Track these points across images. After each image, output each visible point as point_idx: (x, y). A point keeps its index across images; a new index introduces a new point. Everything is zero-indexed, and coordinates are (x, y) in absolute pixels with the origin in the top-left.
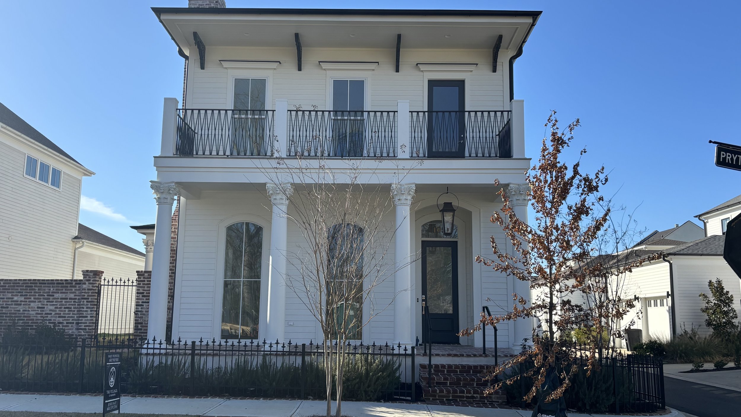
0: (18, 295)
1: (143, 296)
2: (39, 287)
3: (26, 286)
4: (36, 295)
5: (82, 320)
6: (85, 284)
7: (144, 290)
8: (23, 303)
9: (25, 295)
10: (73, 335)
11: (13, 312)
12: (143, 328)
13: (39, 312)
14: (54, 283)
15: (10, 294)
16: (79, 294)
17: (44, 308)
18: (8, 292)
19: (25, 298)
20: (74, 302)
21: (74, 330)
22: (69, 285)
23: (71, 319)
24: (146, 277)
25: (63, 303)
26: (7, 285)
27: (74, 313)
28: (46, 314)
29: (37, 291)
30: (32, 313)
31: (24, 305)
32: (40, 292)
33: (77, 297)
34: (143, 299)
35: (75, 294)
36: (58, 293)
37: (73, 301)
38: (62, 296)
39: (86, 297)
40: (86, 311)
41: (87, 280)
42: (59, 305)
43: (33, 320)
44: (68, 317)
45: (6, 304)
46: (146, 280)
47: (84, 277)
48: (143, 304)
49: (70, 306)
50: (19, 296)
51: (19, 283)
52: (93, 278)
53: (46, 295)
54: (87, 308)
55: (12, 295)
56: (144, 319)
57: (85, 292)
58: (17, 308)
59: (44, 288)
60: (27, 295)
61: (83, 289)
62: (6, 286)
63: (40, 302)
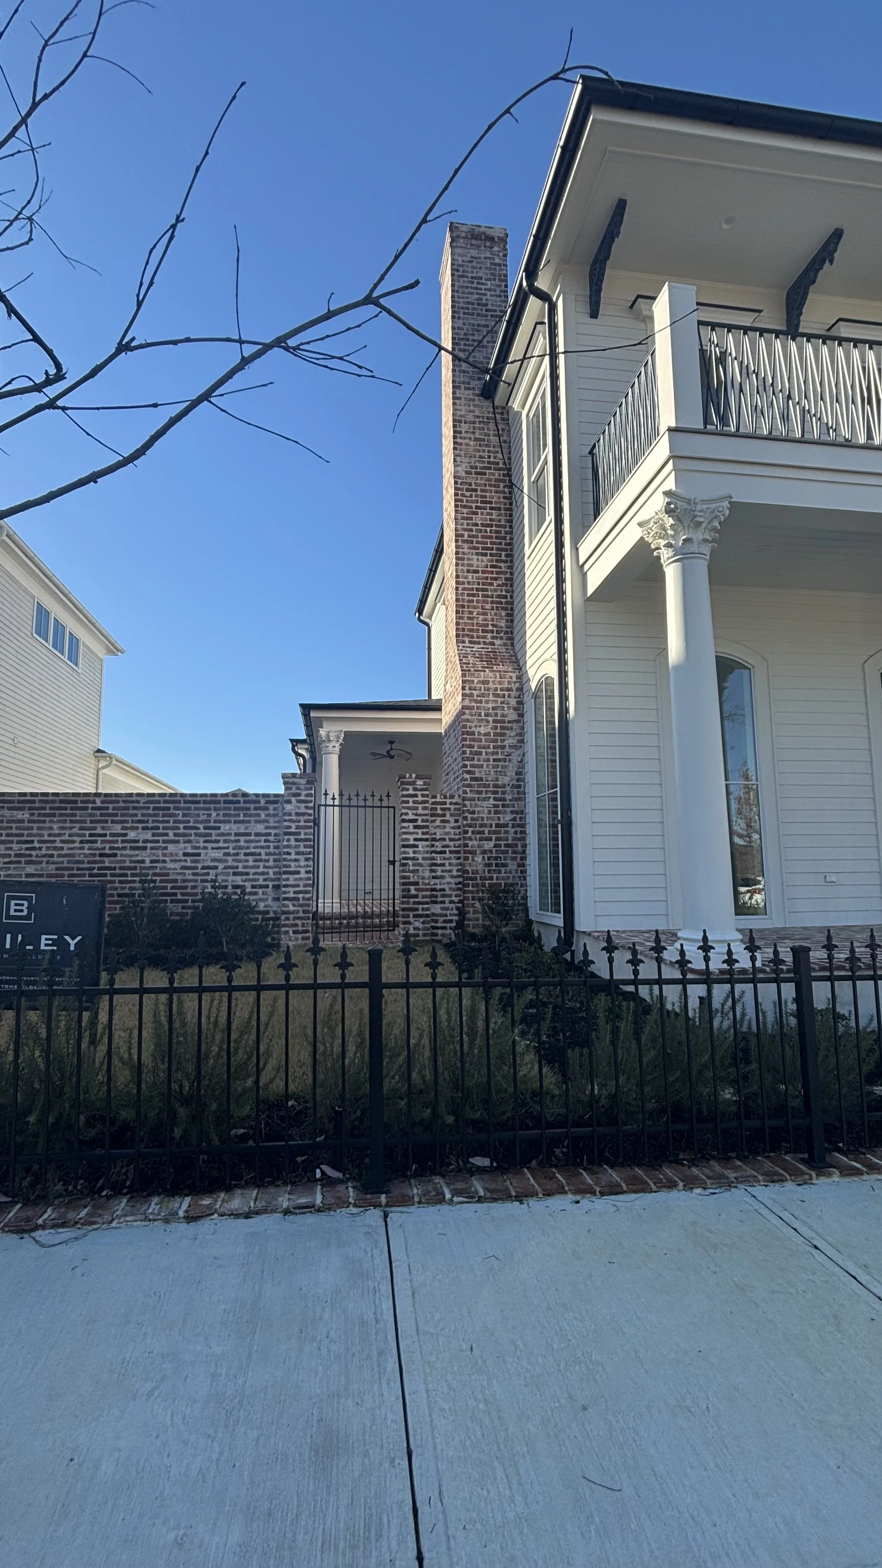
0: (137, 828)
1: (415, 827)
2: (185, 809)
3: (154, 809)
4: (179, 828)
5: (288, 879)
6: (289, 802)
7: (416, 815)
8: (149, 845)
9: (152, 828)
10: (268, 912)
11: (127, 864)
12: (420, 894)
13: (189, 864)
14: (219, 802)
15: (120, 826)
16: (276, 825)
17: (199, 855)
18: (113, 822)
19: (154, 835)
20: (266, 841)
21: (270, 902)
22: (252, 806)
23: (261, 878)
24: (419, 787)
25: (242, 843)
26: (111, 806)
27: (267, 864)
28: (203, 868)
29: (180, 818)
30: (173, 865)
31: (152, 848)
32: (189, 822)
33: (273, 832)
34: (417, 833)
35: (267, 824)
36: (230, 822)
37: (263, 838)
38: (238, 828)
39: (293, 830)
40: (296, 860)
41: (294, 795)
42: (234, 849)
43: (176, 881)
44: (255, 874)
45: (111, 848)
46: (419, 793)
47: (286, 789)
48: (417, 843)
49: (257, 851)
50: (140, 831)
51: (138, 802)
52: (306, 789)
53: (201, 826)
54: (297, 853)
55: (123, 828)
56: (420, 874)
57: (290, 821)
58: (137, 855)
59: (196, 812)
60: (158, 828)
61: (285, 814)
62: (107, 808)
63: (189, 841)
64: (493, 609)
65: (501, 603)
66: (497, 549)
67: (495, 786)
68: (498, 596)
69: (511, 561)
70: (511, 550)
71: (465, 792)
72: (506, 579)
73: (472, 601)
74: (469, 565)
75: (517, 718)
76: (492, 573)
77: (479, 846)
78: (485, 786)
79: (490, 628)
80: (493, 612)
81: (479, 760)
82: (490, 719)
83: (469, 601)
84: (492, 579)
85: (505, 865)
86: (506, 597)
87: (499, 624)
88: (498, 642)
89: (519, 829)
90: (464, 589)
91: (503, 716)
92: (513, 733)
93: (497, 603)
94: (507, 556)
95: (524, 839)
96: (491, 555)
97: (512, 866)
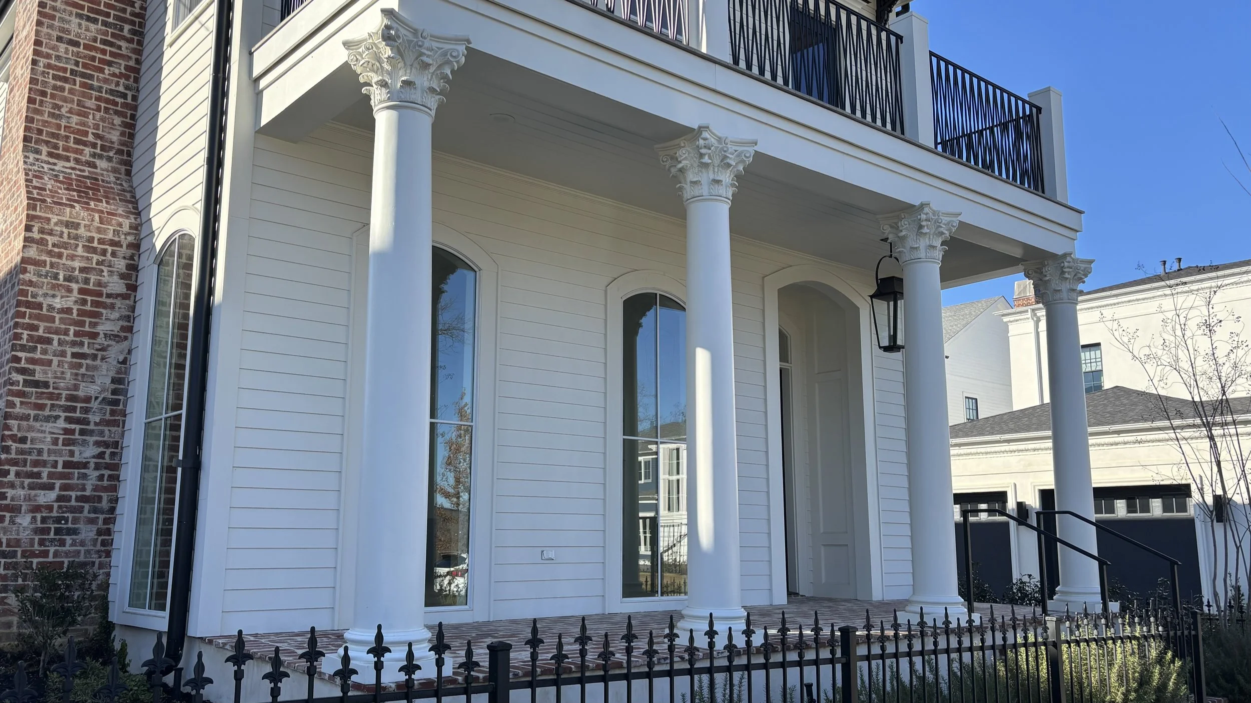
64: (98, 109)
65: (116, 104)
66: (116, 17)
67: (72, 398)
68: (111, 92)
69: (140, 43)
70: (142, 25)
71: (11, 404)
72: (127, 68)
73: (62, 89)
74: (62, 30)
75: (124, 291)
76: (104, 52)
77: (28, 498)
78: (51, 396)
79: (91, 138)
80: (98, 115)
81: (44, 352)
82: (75, 286)
83: (55, 88)
84: (102, 61)
85: (75, 532)
86: (124, 96)
87: (107, 136)
88: (102, 164)
89: (107, 473)
90: (49, 66)
91: (99, 284)
92: (115, 315)
93: (107, 101)
94: (133, 32)
95: (114, 489)
96: (105, 24)
97: (88, 533)
